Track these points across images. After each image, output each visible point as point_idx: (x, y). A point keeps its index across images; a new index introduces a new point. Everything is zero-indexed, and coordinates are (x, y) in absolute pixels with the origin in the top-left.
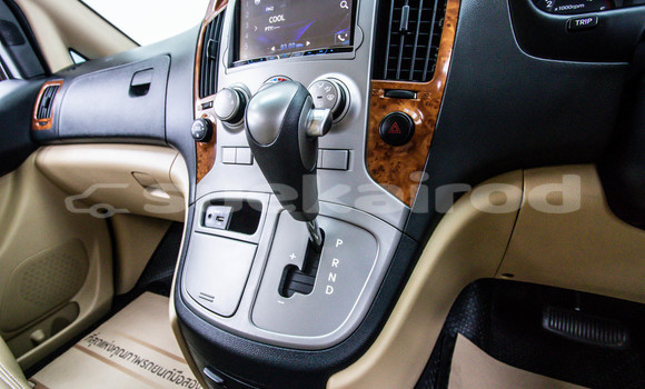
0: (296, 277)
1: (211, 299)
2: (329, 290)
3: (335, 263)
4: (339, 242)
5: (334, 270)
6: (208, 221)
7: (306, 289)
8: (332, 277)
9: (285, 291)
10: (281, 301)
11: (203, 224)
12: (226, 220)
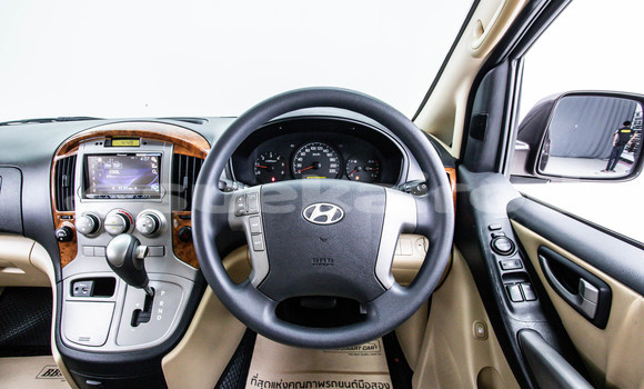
0: (141, 315)
1: (88, 339)
2: (159, 318)
3: (161, 303)
4: (163, 293)
5: (161, 307)
6: (75, 292)
7: (147, 319)
8: (160, 311)
9: (134, 323)
10: (134, 329)
11: (72, 295)
12: (89, 290)
